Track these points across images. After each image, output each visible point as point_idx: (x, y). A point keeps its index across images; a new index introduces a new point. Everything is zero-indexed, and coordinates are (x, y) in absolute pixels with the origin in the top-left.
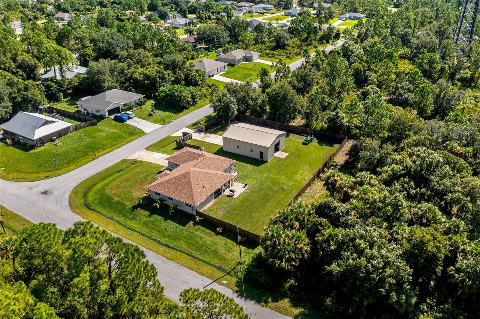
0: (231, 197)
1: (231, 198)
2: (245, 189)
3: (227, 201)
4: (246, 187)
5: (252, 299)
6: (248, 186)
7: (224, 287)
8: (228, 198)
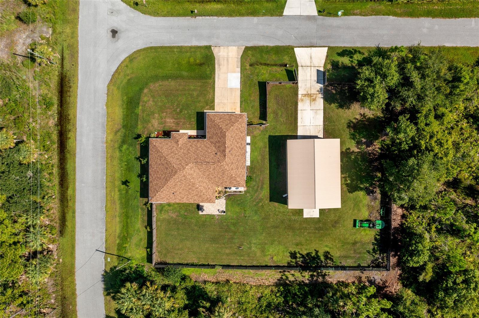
0: (199, 209)
5: (105, 285)
7: (104, 262)
8: (196, 207)
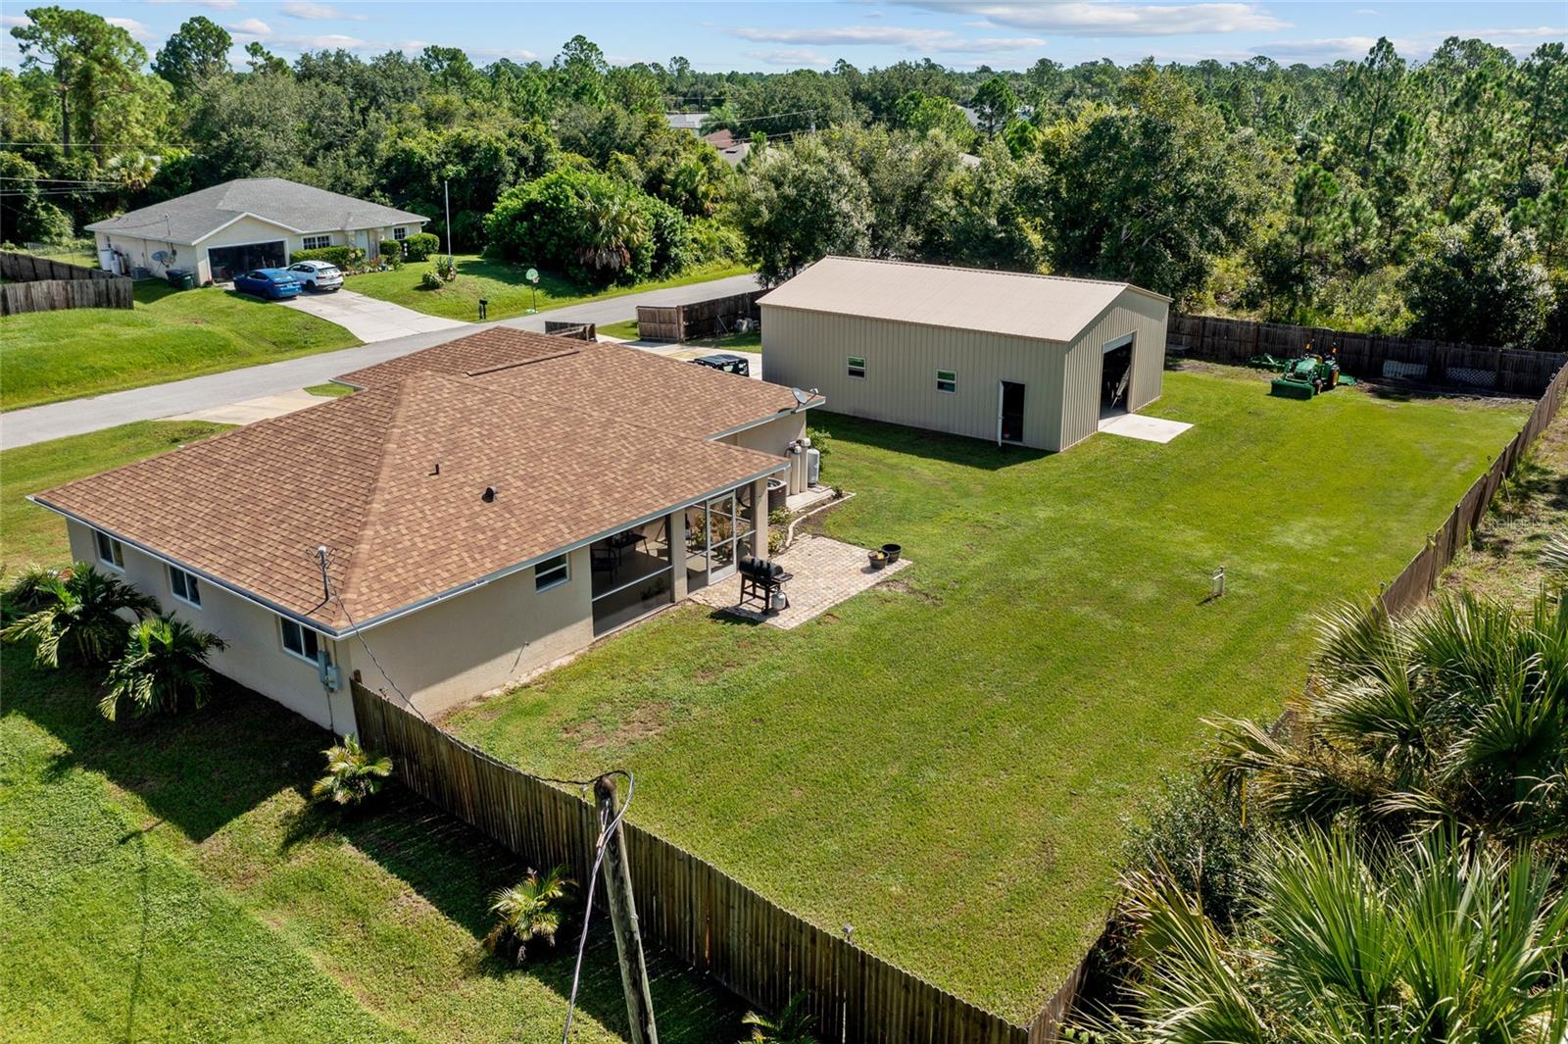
0: (752, 620)
1: (744, 629)
2: (872, 579)
3: (699, 653)
4: (889, 570)
6: (902, 563)
8: (719, 626)
